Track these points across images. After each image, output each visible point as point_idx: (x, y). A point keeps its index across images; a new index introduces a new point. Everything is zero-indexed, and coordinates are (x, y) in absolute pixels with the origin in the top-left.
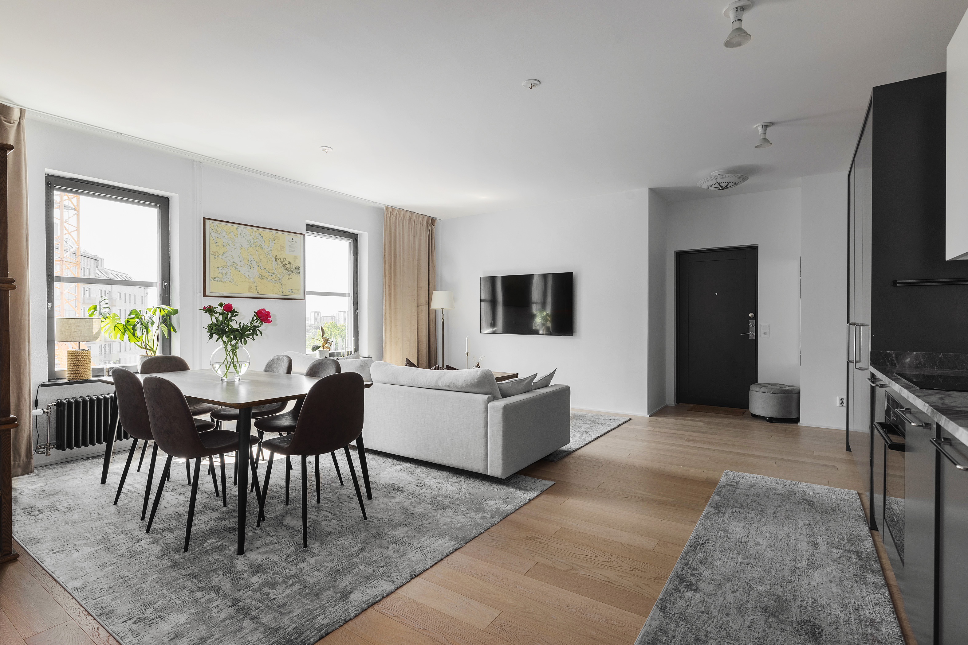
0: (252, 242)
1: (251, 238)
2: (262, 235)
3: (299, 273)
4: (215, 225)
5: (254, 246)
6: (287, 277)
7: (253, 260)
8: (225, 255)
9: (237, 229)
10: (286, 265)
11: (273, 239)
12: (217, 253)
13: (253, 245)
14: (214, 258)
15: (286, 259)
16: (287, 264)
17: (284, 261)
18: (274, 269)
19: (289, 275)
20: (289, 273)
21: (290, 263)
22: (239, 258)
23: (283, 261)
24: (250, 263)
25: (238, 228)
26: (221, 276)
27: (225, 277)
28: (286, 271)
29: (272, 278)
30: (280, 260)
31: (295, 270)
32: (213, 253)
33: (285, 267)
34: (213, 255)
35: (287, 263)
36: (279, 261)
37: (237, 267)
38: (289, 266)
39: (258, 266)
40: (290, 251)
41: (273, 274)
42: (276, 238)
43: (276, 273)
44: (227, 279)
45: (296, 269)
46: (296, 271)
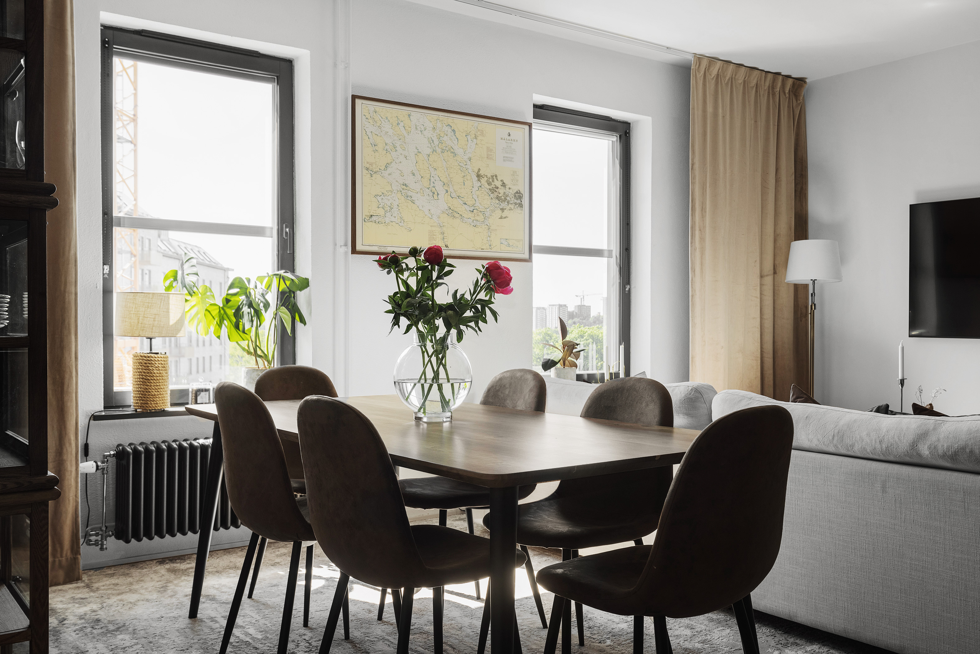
0: (436, 142)
1: (435, 135)
2: (454, 127)
3: (521, 205)
4: (372, 109)
5: (439, 150)
6: (498, 213)
7: (437, 178)
8: (389, 170)
9: (409, 115)
10: (497, 188)
11: (474, 136)
12: (374, 166)
13: (437, 148)
14: (369, 176)
15: (496, 176)
16: (500, 186)
17: (493, 181)
18: (475, 197)
19: (502, 210)
20: (504, 205)
21: (504, 185)
22: (414, 175)
23: (491, 180)
24: (432, 185)
25: (412, 113)
26: (381, 212)
27: (388, 214)
28: (497, 202)
29: (471, 215)
30: (485, 179)
31: (513, 200)
32: (368, 166)
33: (496, 194)
34: (367, 169)
35: (498, 184)
36: (484, 181)
37: (410, 193)
38: (501, 191)
39: (447, 191)
40: (504, 161)
41: (473, 208)
42: (479, 133)
43: (479, 205)
44: (393, 219)
45: (515, 196)
46: (516, 201)
